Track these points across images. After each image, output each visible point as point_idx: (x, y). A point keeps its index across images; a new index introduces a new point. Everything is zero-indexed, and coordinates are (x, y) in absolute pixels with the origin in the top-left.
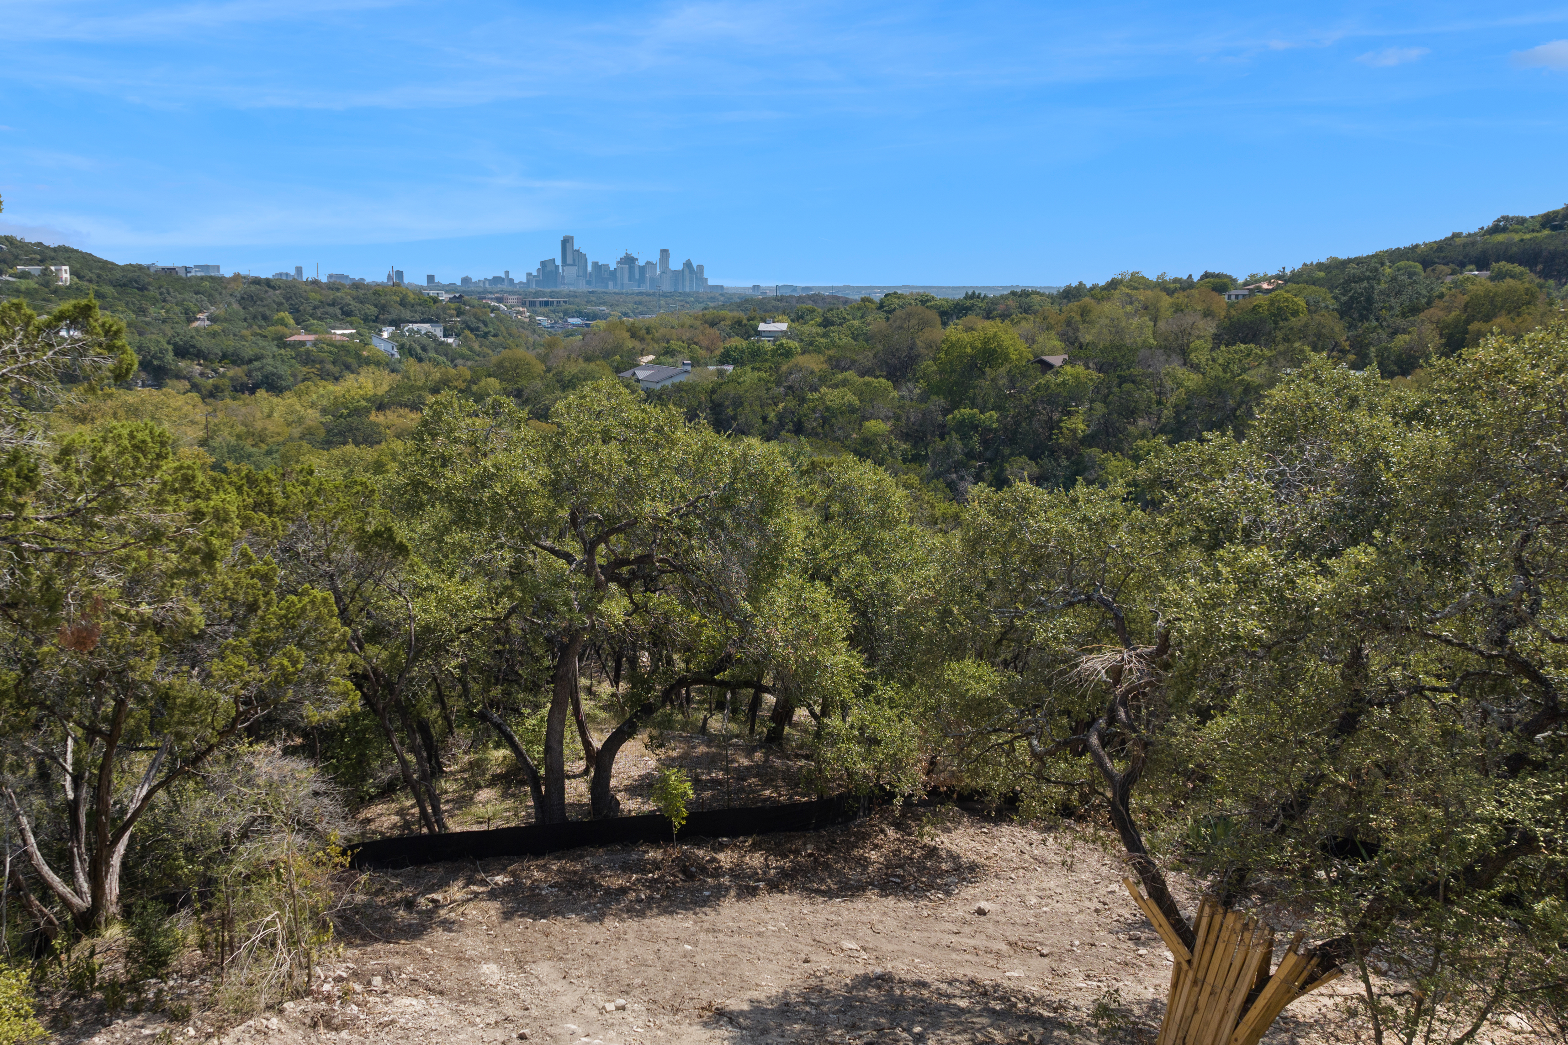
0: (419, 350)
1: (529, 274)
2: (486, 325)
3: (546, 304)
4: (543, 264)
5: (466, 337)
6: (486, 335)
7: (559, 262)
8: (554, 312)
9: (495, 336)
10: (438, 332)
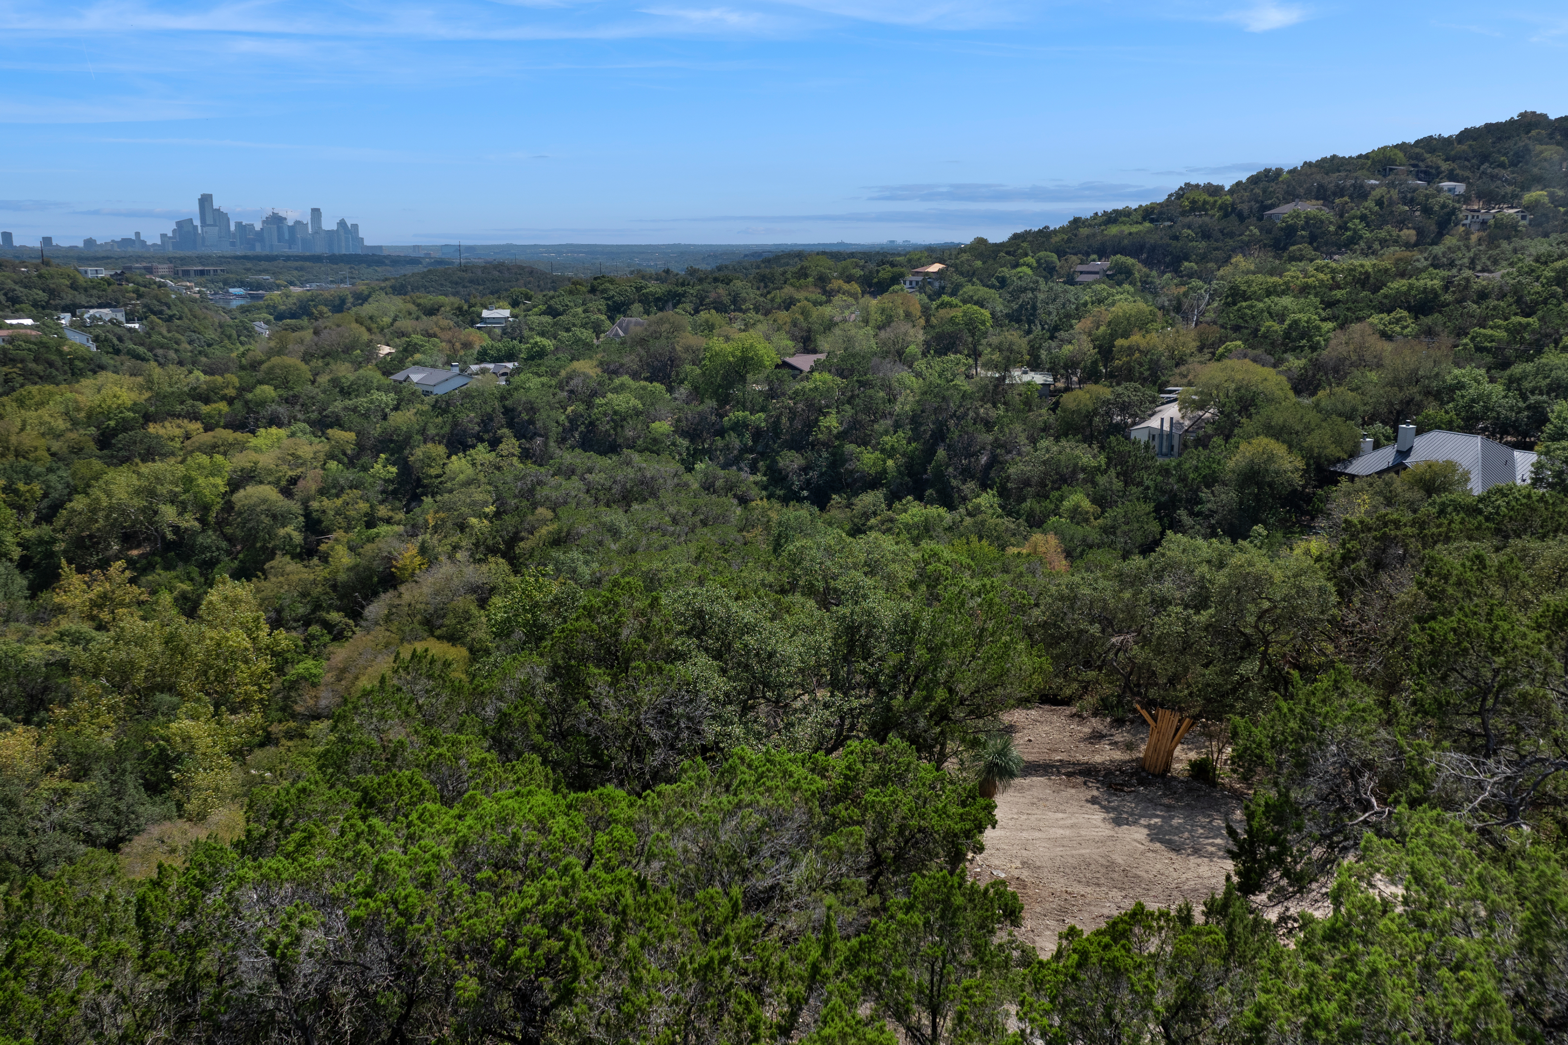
0: (116, 341)
1: (163, 236)
2: (169, 308)
3: (202, 273)
4: (179, 224)
5: (152, 322)
6: (170, 319)
8: (212, 282)
9: (180, 318)
10: (121, 317)
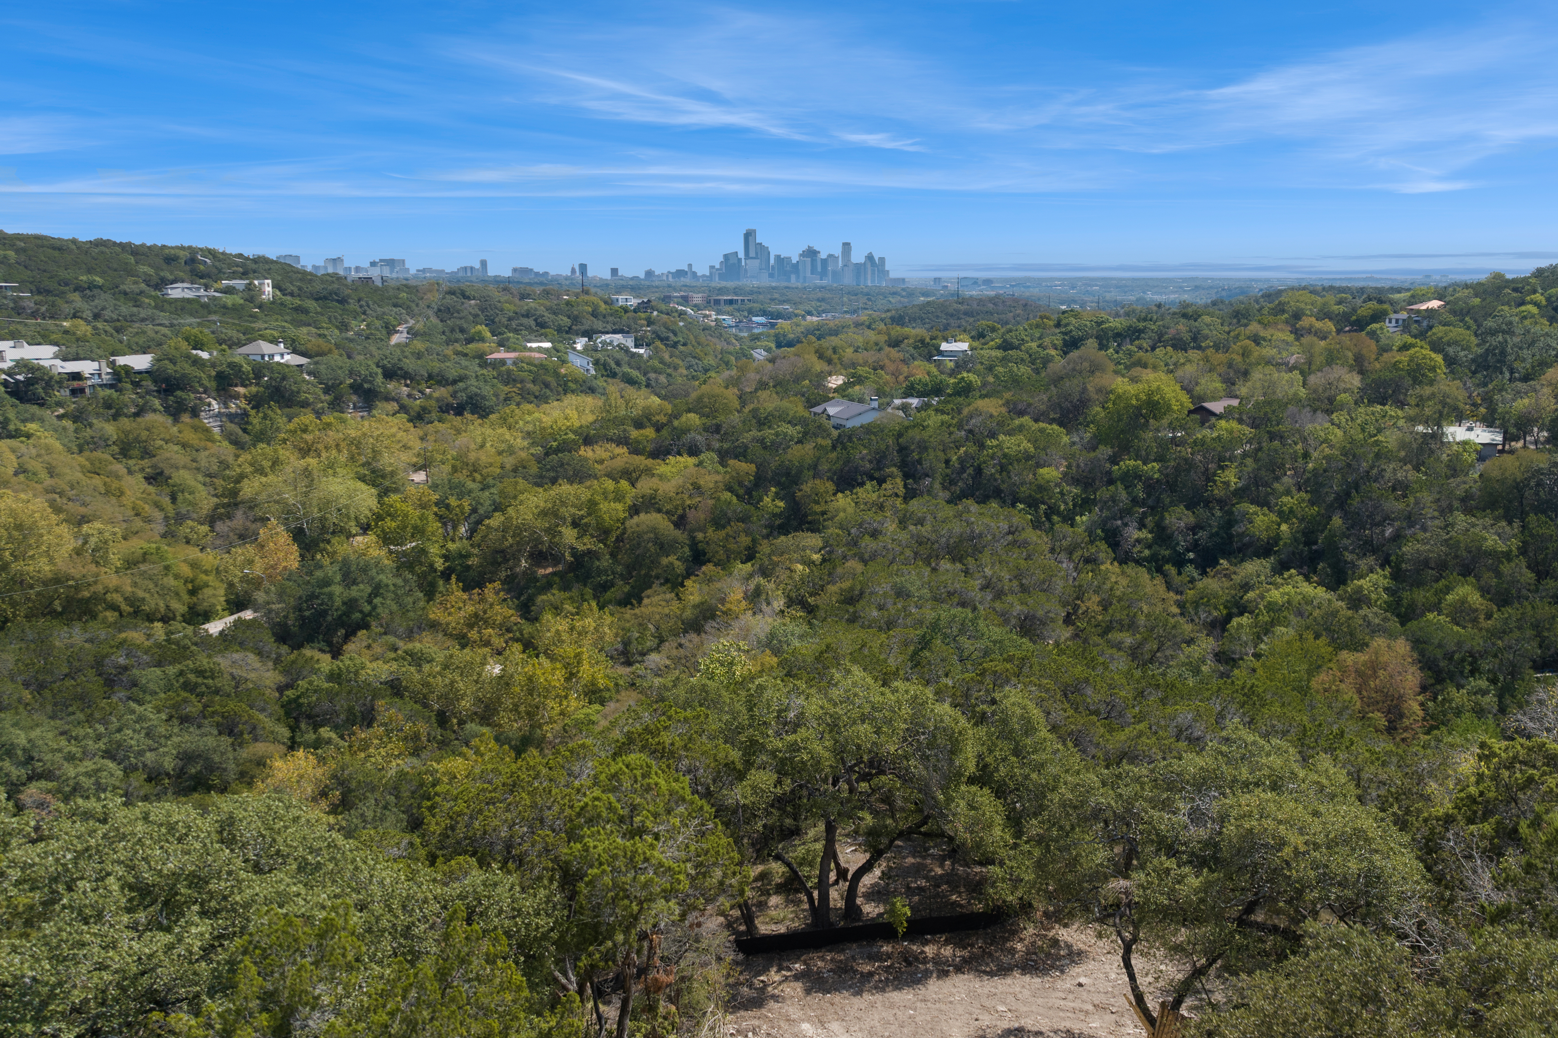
0: (613, 365)
1: (712, 267)
2: (675, 335)
3: (731, 302)
4: (726, 256)
5: (656, 348)
6: (675, 345)
7: (741, 255)
8: (738, 310)
9: (684, 345)
10: (629, 343)
